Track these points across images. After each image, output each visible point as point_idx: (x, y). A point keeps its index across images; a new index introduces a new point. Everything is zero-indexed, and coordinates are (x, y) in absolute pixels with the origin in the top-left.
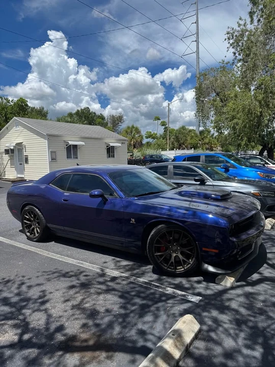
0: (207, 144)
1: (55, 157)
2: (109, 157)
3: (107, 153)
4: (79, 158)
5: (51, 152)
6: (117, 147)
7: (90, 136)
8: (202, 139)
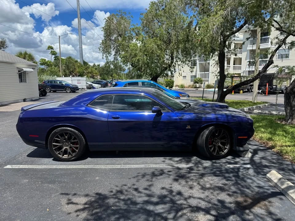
0: (90, 73)
2: (22, 81)
3: (19, 77)
6: (29, 72)
7: (1, 60)
8: (86, 69)
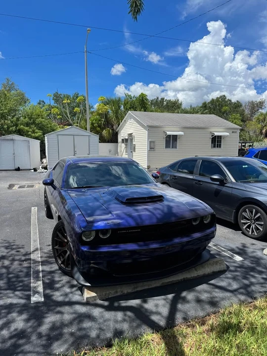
1: (153, 147)
2: (214, 147)
3: (212, 143)
4: (178, 147)
5: (150, 142)
6: (225, 137)
7: (194, 125)
